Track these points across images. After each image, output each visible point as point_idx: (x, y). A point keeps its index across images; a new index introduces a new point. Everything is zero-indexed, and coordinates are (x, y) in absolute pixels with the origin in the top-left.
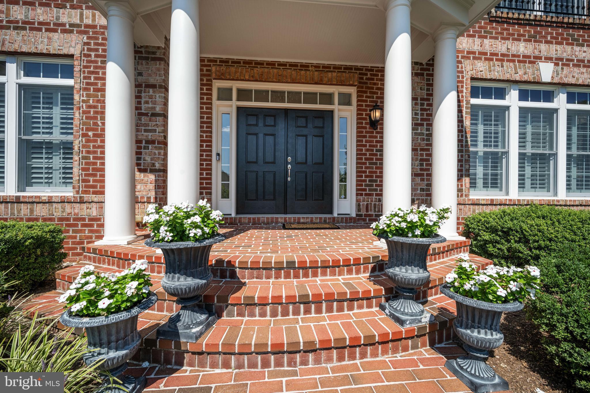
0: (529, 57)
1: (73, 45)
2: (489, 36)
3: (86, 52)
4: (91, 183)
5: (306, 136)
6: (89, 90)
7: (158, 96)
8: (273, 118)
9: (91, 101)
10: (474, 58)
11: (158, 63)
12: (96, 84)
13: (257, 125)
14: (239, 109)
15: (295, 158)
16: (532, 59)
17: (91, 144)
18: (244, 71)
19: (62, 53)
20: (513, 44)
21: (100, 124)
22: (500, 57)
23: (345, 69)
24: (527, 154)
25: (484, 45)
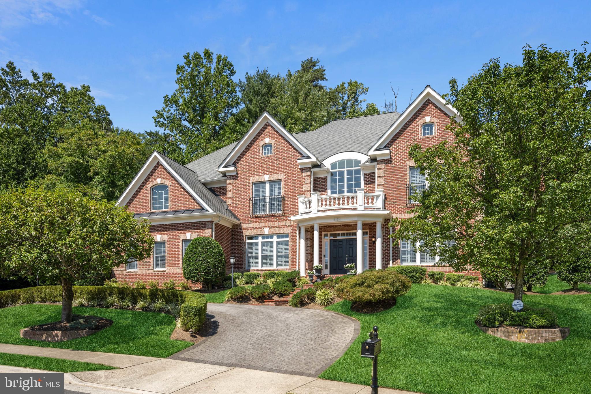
1: (289, 230)
3: (291, 232)
4: (293, 265)
6: (292, 241)
8: (341, 242)
9: (293, 244)
12: (294, 240)
13: (337, 245)
15: (349, 255)
17: (293, 255)
18: (332, 229)
19: (286, 232)
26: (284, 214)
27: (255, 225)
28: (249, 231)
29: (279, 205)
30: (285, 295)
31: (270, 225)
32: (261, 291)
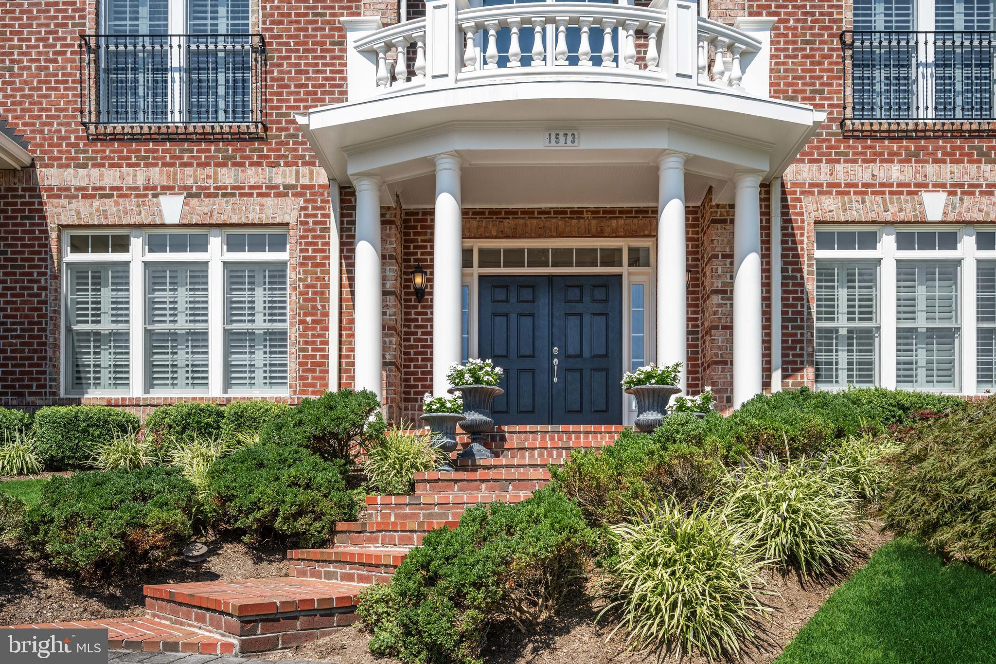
0: (908, 185)
1: (289, 211)
2: (842, 159)
3: (302, 219)
4: (310, 381)
5: (580, 315)
6: (306, 265)
7: (388, 269)
8: (530, 290)
9: (309, 280)
10: (820, 193)
11: (388, 227)
12: (315, 258)
13: (507, 301)
14: (482, 278)
15: (564, 348)
16: (913, 188)
17: (310, 333)
18: (490, 226)
19: (276, 222)
20: (882, 168)
21: (320, 308)
22: (860, 189)
23: (636, 212)
24: (919, 330)
25: (835, 173)
26: (266, 129)
27: (110, 177)
28: (80, 205)
29: (239, 88)
30: (298, 540)
31: (190, 182)
32: (115, 521)
